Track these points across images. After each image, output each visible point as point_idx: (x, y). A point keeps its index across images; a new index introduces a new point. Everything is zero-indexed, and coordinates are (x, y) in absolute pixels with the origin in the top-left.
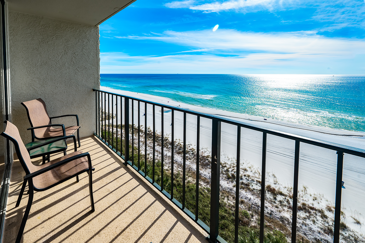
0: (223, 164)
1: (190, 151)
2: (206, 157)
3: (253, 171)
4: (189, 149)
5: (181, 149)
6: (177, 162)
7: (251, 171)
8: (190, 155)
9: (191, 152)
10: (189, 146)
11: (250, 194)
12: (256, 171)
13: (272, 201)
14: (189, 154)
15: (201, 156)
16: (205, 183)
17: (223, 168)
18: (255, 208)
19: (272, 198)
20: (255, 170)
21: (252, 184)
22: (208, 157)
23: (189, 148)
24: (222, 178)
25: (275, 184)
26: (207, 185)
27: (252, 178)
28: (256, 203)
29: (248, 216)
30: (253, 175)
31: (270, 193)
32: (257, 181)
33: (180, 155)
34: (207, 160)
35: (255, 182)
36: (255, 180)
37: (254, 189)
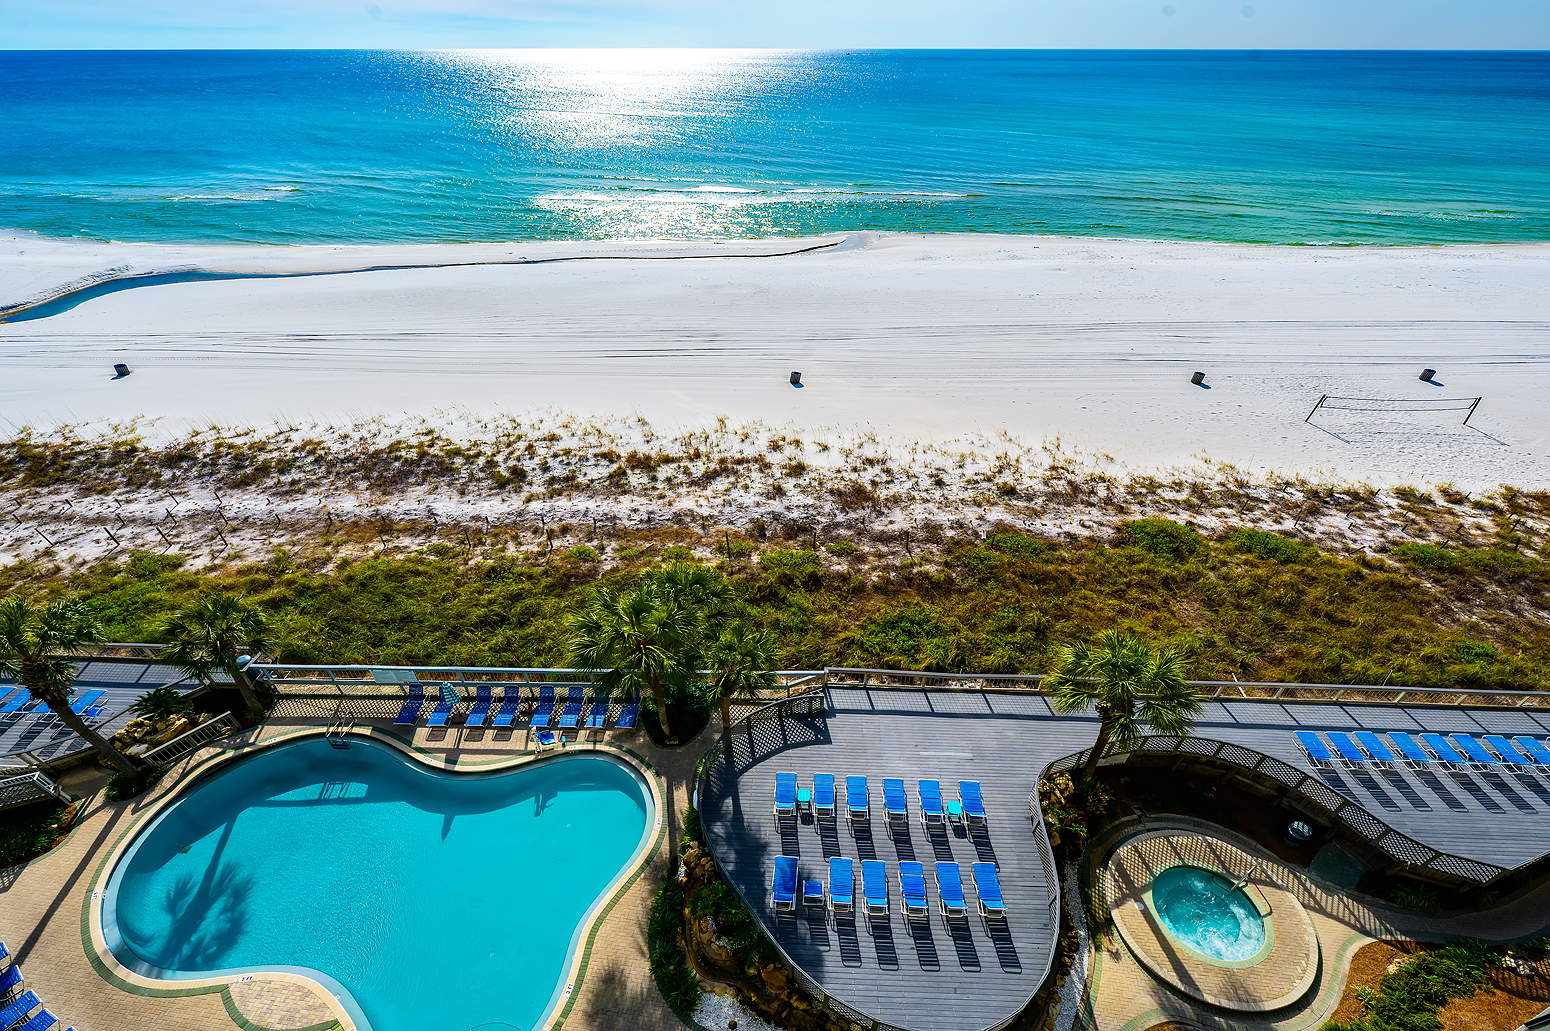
0: (469, 450)
1: (297, 454)
2: (390, 452)
3: (580, 433)
4: (289, 449)
5: (247, 463)
6: (251, 520)
7: (570, 434)
8: (308, 469)
9: (306, 456)
10: (281, 438)
11: (581, 499)
12: (589, 430)
13: (646, 489)
14: (299, 467)
15: (363, 457)
16: (419, 535)
17: (472, 463)
18: (606, 526)
19: (645, 480)
20: (583, 426)
21: (584, 470)
22: (398, 450)
23: (290, 446)
24: (480, 495)
25: (648, 442)
26: (429, 537)
27: (581, 453)
28: (606, 514)
29: (592, 555)
30: (582, 444)
31: (637, 471)
32: (596, 456)
33: (253, 487)
34: (397, 459)
35: (592, 461)
36: (589, 456)
37: (592, 481)
